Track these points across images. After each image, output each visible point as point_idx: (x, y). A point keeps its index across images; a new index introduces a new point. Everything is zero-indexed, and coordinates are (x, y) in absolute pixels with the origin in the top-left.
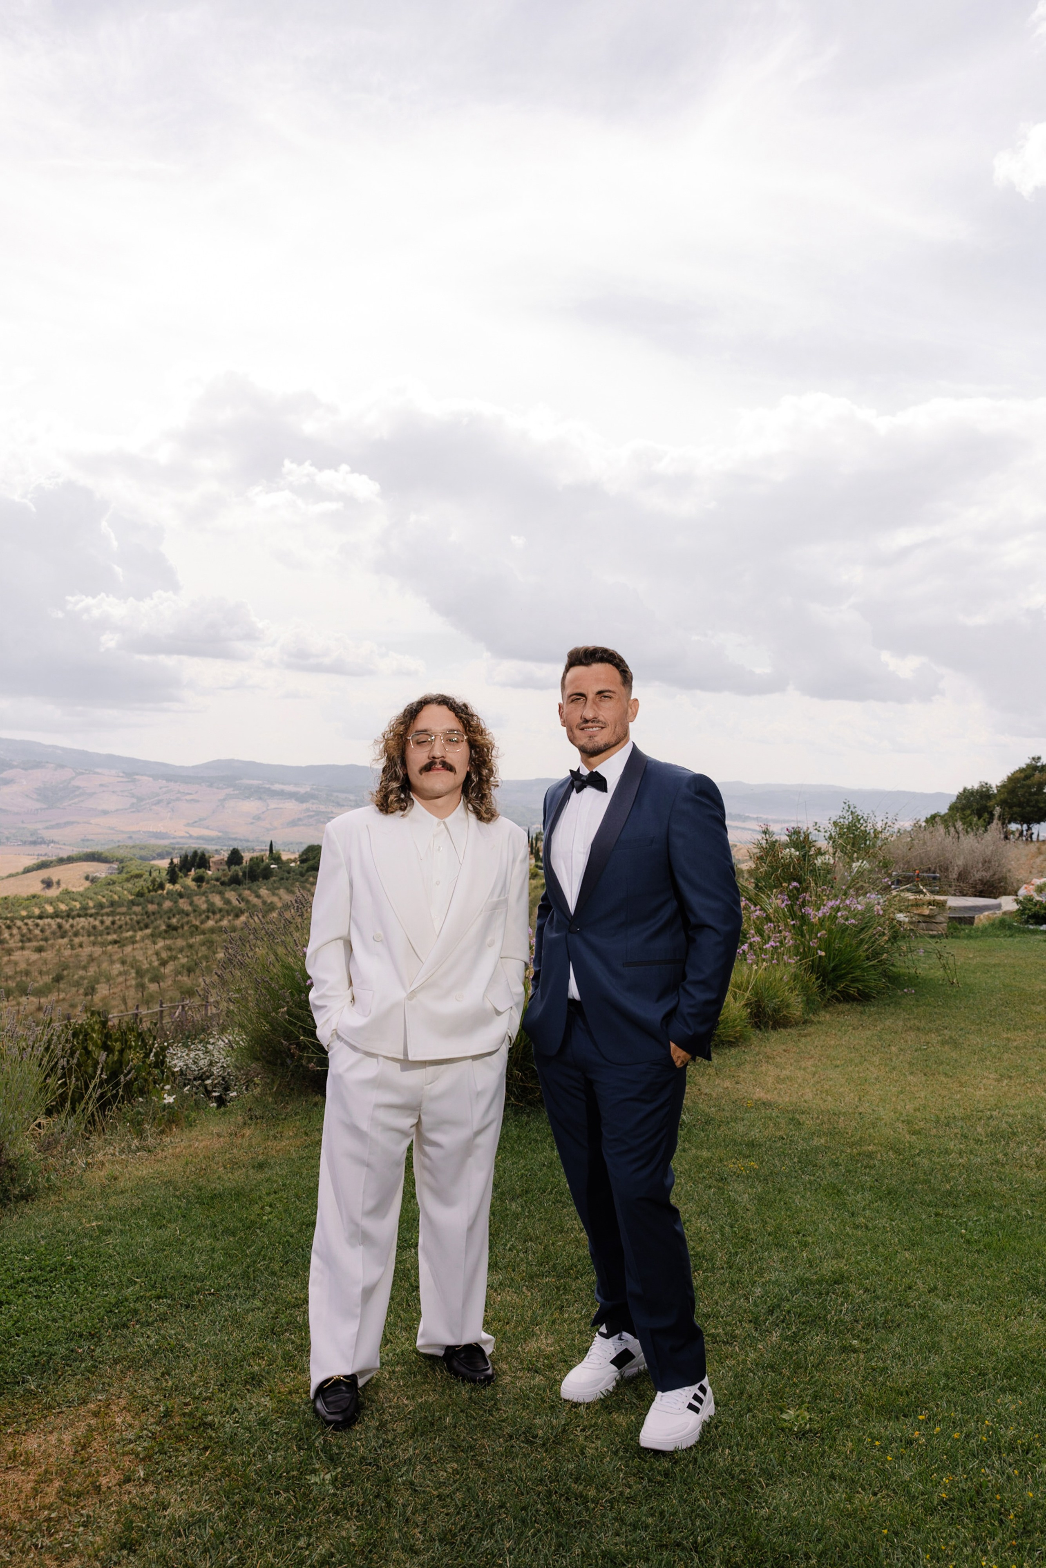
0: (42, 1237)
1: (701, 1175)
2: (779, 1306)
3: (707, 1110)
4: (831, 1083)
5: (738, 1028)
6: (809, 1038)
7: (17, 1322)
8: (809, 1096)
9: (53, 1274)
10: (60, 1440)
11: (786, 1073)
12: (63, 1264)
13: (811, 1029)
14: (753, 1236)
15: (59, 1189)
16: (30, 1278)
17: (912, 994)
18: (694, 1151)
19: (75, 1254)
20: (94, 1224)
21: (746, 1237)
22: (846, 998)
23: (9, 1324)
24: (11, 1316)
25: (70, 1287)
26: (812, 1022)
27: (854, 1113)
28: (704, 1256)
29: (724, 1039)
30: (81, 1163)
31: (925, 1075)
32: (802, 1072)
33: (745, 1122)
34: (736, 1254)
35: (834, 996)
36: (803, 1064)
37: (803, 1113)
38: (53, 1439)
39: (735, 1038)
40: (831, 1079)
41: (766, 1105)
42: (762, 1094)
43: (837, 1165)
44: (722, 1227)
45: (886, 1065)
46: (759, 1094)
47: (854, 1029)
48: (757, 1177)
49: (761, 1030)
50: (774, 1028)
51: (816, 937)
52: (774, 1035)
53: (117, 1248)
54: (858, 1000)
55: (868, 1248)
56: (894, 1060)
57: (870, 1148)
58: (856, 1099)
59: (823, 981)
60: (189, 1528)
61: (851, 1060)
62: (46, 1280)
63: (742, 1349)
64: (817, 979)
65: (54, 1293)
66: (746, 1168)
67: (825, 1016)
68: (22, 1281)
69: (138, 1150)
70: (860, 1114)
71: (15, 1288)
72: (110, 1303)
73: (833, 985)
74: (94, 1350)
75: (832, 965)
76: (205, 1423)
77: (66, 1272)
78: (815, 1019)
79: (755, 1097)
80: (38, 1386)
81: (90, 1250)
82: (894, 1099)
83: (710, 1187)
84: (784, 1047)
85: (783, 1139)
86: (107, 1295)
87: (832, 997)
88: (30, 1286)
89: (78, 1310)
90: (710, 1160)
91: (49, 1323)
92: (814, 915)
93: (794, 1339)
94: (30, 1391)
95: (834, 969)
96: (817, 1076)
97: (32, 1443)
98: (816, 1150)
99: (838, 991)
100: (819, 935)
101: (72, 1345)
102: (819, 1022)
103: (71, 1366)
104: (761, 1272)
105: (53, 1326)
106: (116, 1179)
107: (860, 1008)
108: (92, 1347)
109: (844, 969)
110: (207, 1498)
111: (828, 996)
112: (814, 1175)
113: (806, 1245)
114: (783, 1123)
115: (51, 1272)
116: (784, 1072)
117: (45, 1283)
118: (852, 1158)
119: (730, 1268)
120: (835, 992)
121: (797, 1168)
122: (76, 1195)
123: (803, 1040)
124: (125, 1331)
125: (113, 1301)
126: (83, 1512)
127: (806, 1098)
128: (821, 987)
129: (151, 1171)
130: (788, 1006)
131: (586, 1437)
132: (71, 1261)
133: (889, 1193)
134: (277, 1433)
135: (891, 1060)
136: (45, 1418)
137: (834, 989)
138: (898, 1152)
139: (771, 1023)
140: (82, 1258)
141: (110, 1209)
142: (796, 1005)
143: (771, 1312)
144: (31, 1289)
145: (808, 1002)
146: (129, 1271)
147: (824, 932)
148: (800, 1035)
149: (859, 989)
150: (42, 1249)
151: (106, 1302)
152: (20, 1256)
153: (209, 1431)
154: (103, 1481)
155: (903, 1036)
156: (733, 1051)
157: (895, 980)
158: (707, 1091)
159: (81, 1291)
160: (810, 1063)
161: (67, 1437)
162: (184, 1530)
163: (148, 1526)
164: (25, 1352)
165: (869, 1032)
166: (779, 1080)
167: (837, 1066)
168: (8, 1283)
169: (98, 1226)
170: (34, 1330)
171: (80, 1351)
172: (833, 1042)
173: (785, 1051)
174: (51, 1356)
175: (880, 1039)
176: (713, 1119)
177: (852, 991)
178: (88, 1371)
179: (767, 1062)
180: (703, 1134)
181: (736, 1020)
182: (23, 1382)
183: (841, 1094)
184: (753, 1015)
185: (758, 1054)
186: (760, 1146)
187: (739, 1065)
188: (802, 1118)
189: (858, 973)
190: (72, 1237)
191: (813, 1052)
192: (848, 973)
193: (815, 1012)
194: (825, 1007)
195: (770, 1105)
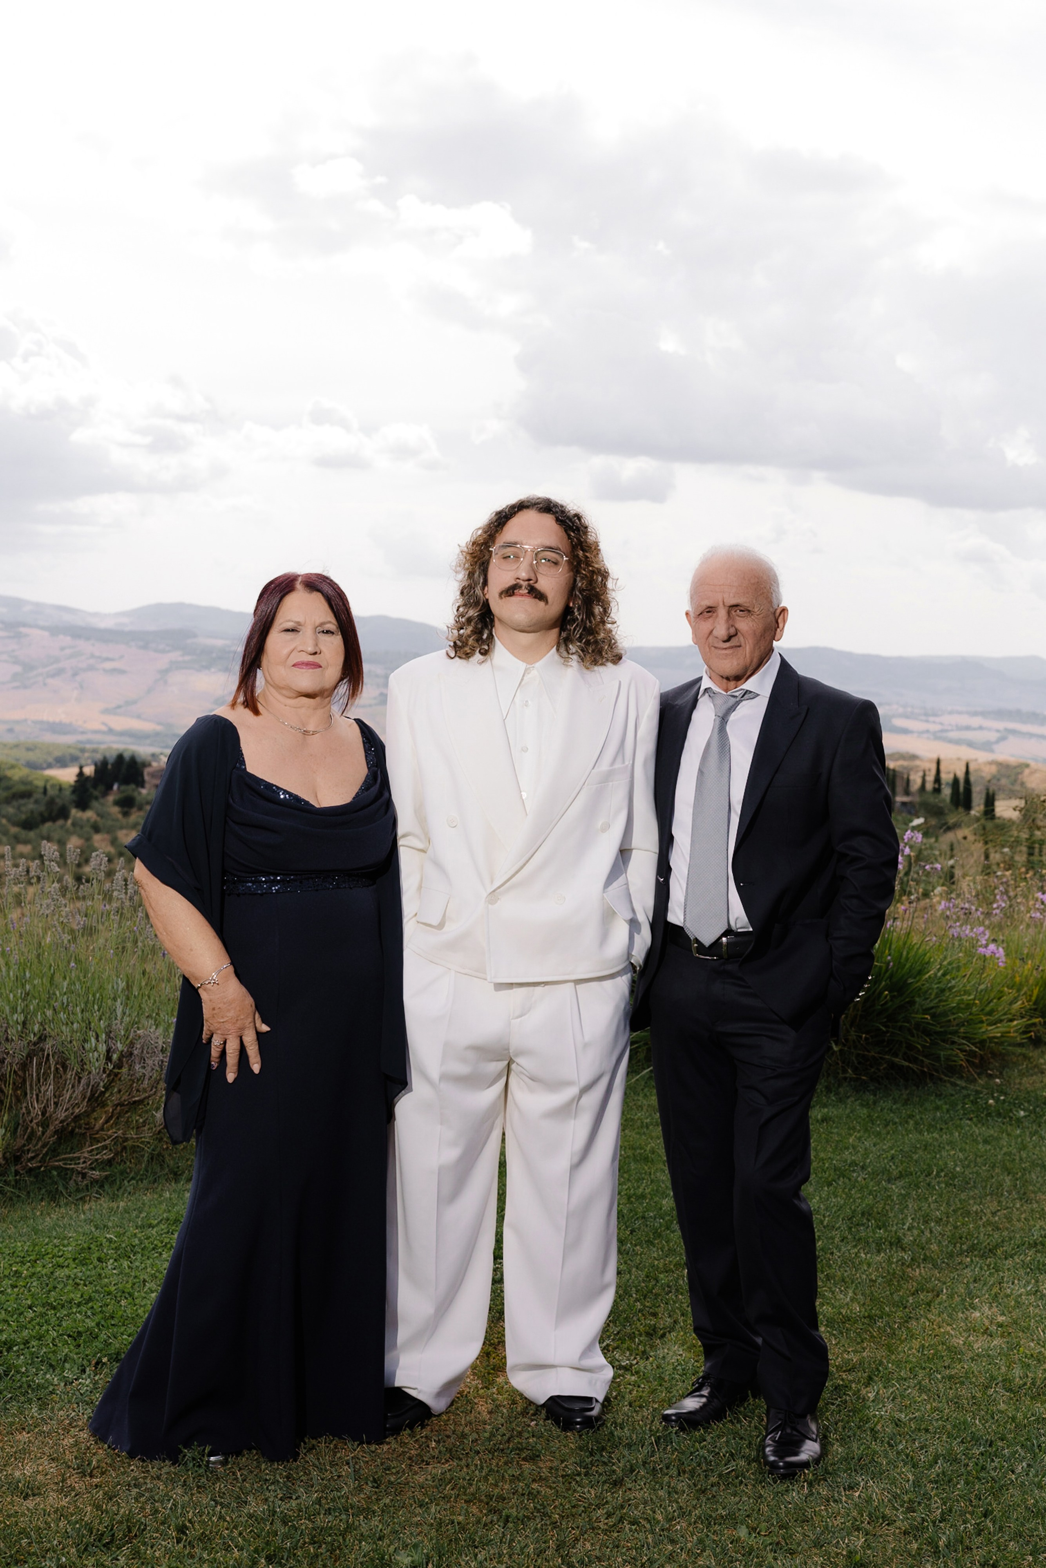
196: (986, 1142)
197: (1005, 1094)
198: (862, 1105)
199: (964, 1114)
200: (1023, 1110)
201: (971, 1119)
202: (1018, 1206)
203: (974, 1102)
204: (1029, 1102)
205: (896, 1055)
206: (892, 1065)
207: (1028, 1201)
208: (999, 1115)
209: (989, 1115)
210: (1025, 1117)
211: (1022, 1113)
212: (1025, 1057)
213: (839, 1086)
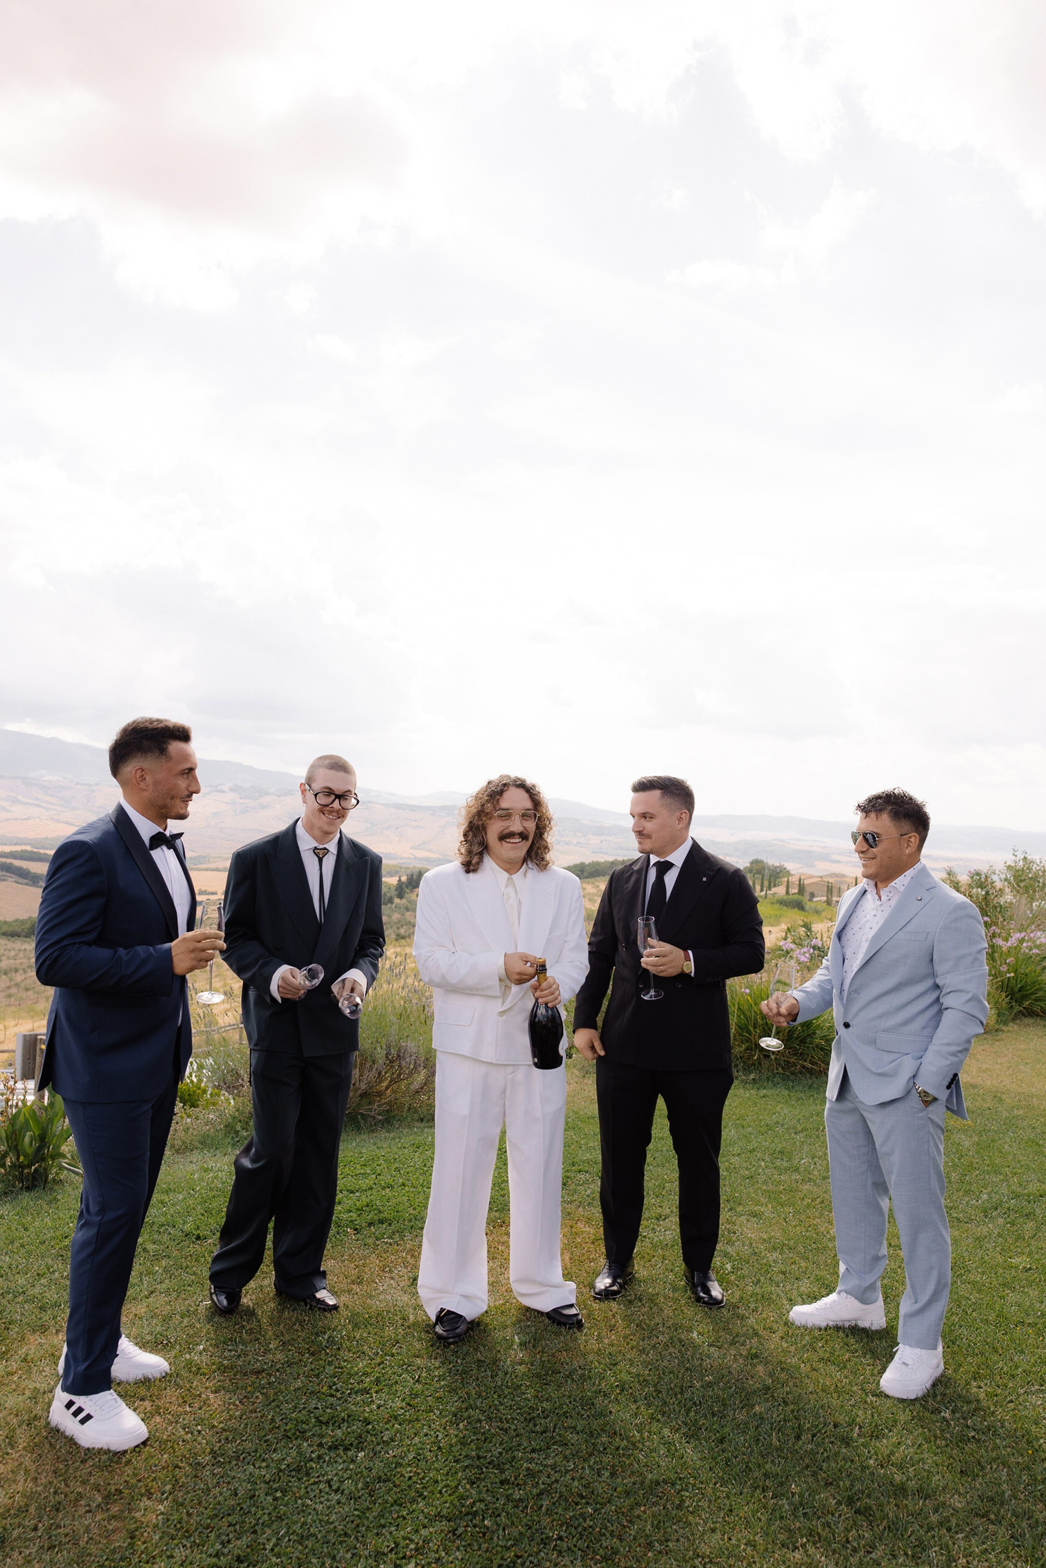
2: (1000, 1205)
4: (1023, 1075)
6: (1002, 1043)
11: (984, 1066)
13: (1001, 1035)
14: (976, 1166)
22: (1031, 1013)
26: (1003, 1031)
37: (1003, 1093)
40: (1023, 1072)
42: (969, 1079)
43: (1034, 1128)
47: (1039, 1037)
51: (1006, 963)
54: (1041, 1016)
59: (1011, 999)
64: (1007, 997)
66: (964, 1125)
67: (1013, 1027)
73: (1020, 1002)
75: (1019, 986)
78: (1005, 1028)
84: (982, 1048)
87: (1019, 1012)
92: (1004, 944)
95: (1020, 989)
96: (1011, 1069)
98: (1016, 1117)
99: (1024, 1008)
100: (1008, 961)
102: (1008, 1031)
109: (1029, 989)
111: (1015, 1011)
112: (1017, 1133)
120: (1021, 1008)
121: (1003, 1128)
123: (997, 1043)
127: (1004, 1083)
128: (1009, 1003)
137: (1020, 1006)
145: (1000, 1015)
147: (1012, 959)
149: (1042, 1007)
160: (1004, 1060)
167: (1027, 1064)
172: (1022, 1046)
173: (983, 1050)
177: (1037, 1009)
183: (1033, 1082)
188: (1004, 1097)
191: (1006, 1052)
192: (1032, 994)
193: (1005, 1023)
194: (1013, 1020)
195: (977, 1086)
198: (786, 1089)
205: (805, 1061)
206: (803, 1067)
213: (774, 1077)
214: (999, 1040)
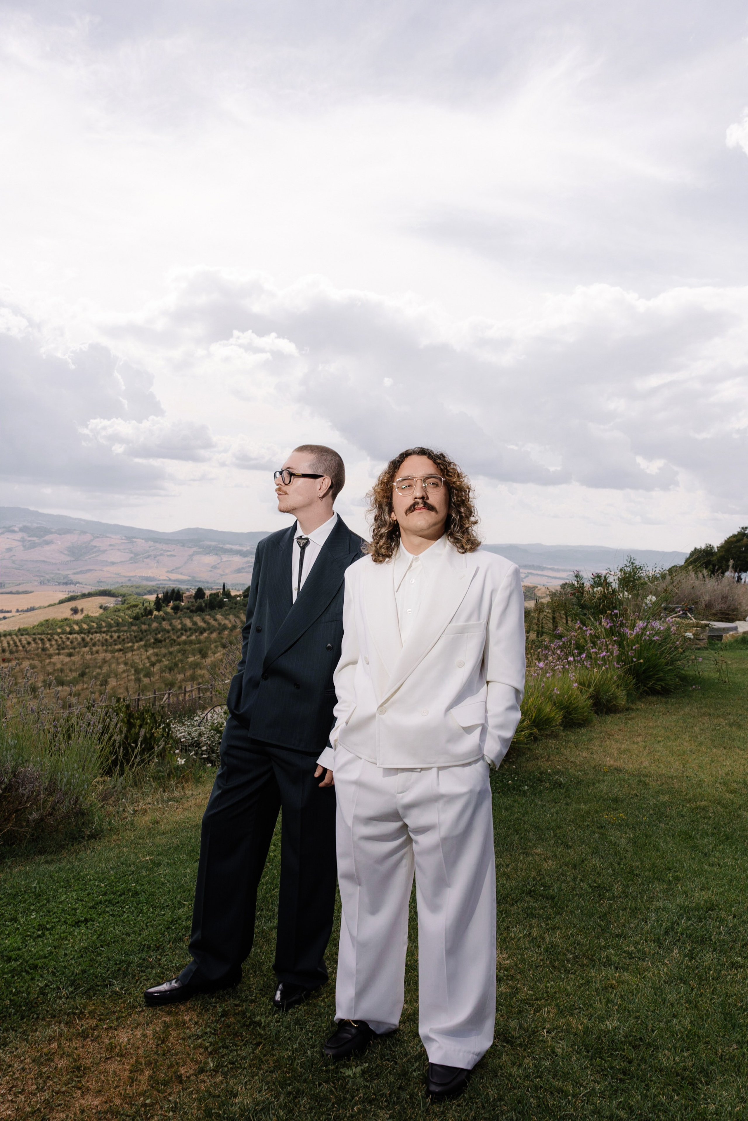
0: (111, 868)
1: (586, 824)
2: (673, 928)
3: (577, 774)
4: (659, 754)
5: (585, 714)
6: (634, 721)
7: (100, 935)
8: (646, 764)
9: (123, 898)
10: (145, 1036)
12: (129, 890)
13: (633, 714)
14: (637, 872)
15: (117, 830)
16: (106, 901)
17: (698, 689)
18: (574, 805)
19: (137, 882)
20: (148, 858)
21: (631, 872)
22: (653, 692)
23: (95, 937)
24: (95, 931)
25: (136, 908)
26: (632, 709)
27: (683, 777)
28: (604, 887)
29: (576, 721)
30: (130, 809)
31: (725, 748)
32: (636, 746)
33: (606, 783)
34: (628, 886)
35: (645, 691)
36: (635, 740)
37: (646, 776)
38: (138, 1033)
39: (583, 720)
40: (658, 751)
41: (618, 770)
42: (612, 762)
43: (683, 816)
44: (611, 864)
45: (695, 741)
46: (610, 762)
47: (663, 714)
48: (627, 825)
49: (598, 715)
50: (607, 713)
51: (632, 649)
52: (609, 719)
53: (167, 877)
54: (661, 694)
55: (725, 881)
56: (699, 737)
57: (703, 803)
58: (682, 766)
59: (637, 680)
60: (256, 1114)
61: (668, 737)
62: (118, 902)
63: (652, 964)
64: (634, 679)
65: (124, 912)
66: (617, 818)
67: (641, 705)
68: (101, 902)
69: (169, 800)
70: (687, 777)
71: (96, 908)
72: (168, 921)
73: (644, 683)
74: (160, 960)
75: (643, 669)
76: (255, 1022)
77: (132, 896)
78: (634, 707)
79: (608, 764)
80: (122, 988)
81: (147, 879)
82: (708, 767)
83: (594, 833)
84: (618, 727)
85: (637, 796)
86: (164, 915)
87: (644, 692)
88: (107, 907)
89: (144, 927)
90: (588, 812)
91: (124, 936)
92: (630, 634)
93: (691, 956)
94: (116, 993)
95: (644, 672)
96: (647, 748)
97: (123, 1037)
98: (664, 804)
99: (648, 688)
100: (634, 647)
101: (144, 955)
102: (637, 709)
103: (145, 972)
104: (651, 899)
105: (128, 939)
106: (157, 823)
107: (664, 700)
108: (159, 957)
109: (652, 671)
110: (266, 1088)
111: (641, 691)
112: (668, 824)
113: (677, 879)
114: (634, 782)
115: (120, 895)
116: (623, 746)
117: (118, 905)
118: (692, 810)
119: (627, 897)
120: (646, 688)
121: (654, 818)
122: (130, 835)
123: (630, 722)
124: (181, 944)
125: (170, 920)
126: (170, 1098)
127: (644, 765)
128: (636, 684)
129: (182, 817)
130: (616, 698)
131: (553, 1038)
132: (135, 887)
133: (727, 839)
134: (311, 1032)
135: (697, 737)
136: (130, 1015)
137: (645, 686)
138: (724, 806)
139: (605, 710)
140: (143, 885)
141: (157, 847)
142: (622, 697)
143: (667, 933)
144: (107, 909)
145: (628, 695)
146: (179, 896)
147: (637, 645)
148: (626, 719)
149: (662, 686)
150: (113, 878)
151: (164, 920)
152: (97, 883)
153: (258, 1028)
154: (182, 1070)
155: (700, 719)
156: (583, 730)
157: (684, 679)
158: (572, 759)
159: (145, 911)
160: (640, 739)
161: (149, 1033)
162: (253, 1117)
163: (224, 1113)
164: (109, 960)
165: (675, 717)
166: (621, 752)
167: (659, 742)
168: (91, 904)
169: (151, 860)
170: (114, 942)
171: (151, 960)
172: (651, 724)
173: (620, 730)
174: (129, 964)
175: (685, 722)
176: (582, 781)
177: (658, 688)
178: (159, 977)
179: (609, 738)
180: (577, 792)
181: (584, 708)
182: (110, 985)
183: (670, 762)
184: (595, 704)
185: (601, 732)
186: (622, 801)
187: (590, 740)
188: (647, 780)
189: (661, 674)
190: (132, 868)
191: (640, 731)
192: (654, 674)
193: (633, 702)
194: (640, 699)
195: (620, 770)
196: (506, 809)
197: (518, 775)
199: (496, 789)
200: (527, 785)
201: (499, 793)
202: (521, 859)
203: (502, 781)
204: (530, 780)
207: (527, 854)
208: (514, 789)
209: (509, 789)
210: (528, 790)
211: (526, 787)
212: (529, 749)
214: (631, 719)
